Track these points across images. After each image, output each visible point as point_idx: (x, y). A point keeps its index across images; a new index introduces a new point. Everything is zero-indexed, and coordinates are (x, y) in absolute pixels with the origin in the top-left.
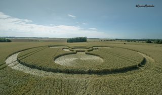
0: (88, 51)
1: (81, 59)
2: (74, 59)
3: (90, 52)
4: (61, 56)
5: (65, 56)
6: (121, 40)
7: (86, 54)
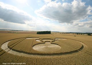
0: (52, 41)
1: (48, 47)
2: (44, 47)
3: (53, 42)
4: (35, 45)
5: (39, 45)
6: (73, 33)
7: (51, 43)
